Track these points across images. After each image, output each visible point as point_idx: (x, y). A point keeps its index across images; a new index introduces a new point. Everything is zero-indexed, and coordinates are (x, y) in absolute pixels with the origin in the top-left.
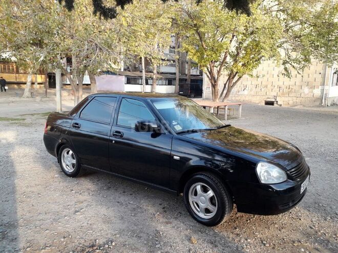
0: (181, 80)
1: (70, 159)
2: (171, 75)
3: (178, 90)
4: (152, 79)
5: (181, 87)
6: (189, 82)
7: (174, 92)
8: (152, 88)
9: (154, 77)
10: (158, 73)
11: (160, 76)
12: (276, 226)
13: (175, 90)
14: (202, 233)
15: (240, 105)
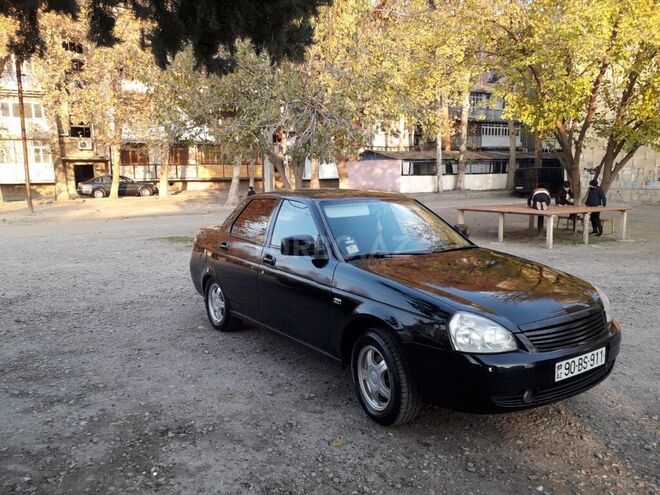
0: (520, 161)
1: (218, 300)
2: (499, 153)
3: (512, 184)
4: (457, 162)
5: (519, 177)
6: (539, 165)
7: (504, 187)
8: (456, 181)
9: (461, 159)
10: (469, 149)
11: (475, 155)
12: (519, 442)
13: (508, 183)
14: (363, 433)
15: (623, 211)
